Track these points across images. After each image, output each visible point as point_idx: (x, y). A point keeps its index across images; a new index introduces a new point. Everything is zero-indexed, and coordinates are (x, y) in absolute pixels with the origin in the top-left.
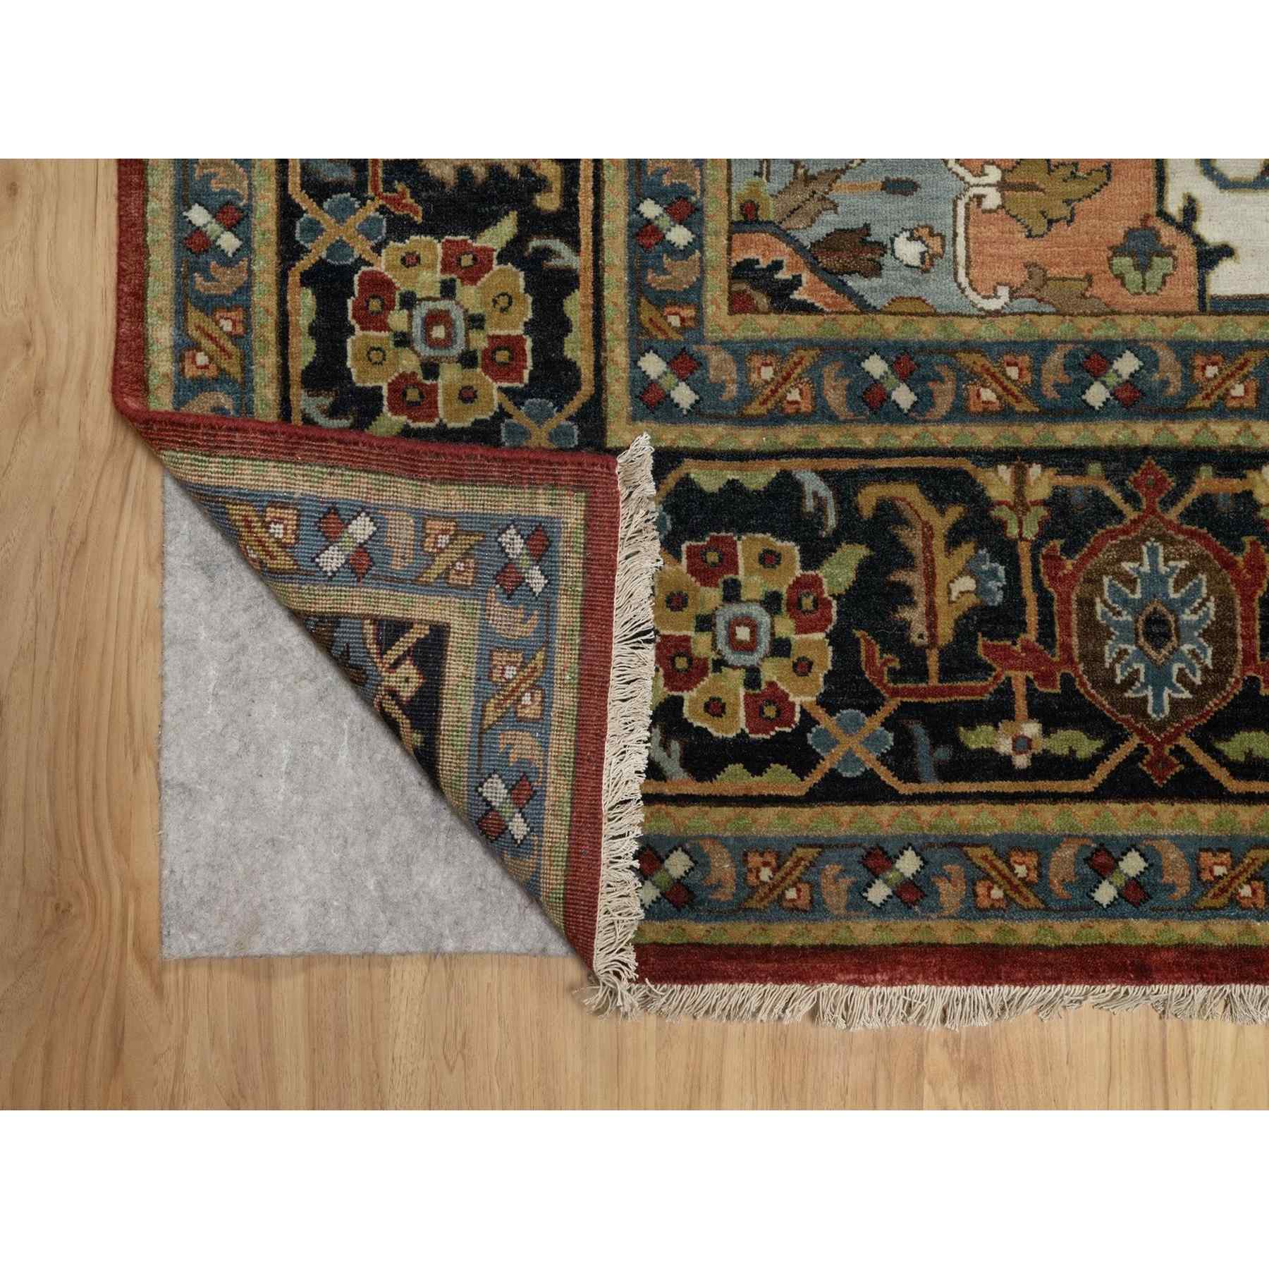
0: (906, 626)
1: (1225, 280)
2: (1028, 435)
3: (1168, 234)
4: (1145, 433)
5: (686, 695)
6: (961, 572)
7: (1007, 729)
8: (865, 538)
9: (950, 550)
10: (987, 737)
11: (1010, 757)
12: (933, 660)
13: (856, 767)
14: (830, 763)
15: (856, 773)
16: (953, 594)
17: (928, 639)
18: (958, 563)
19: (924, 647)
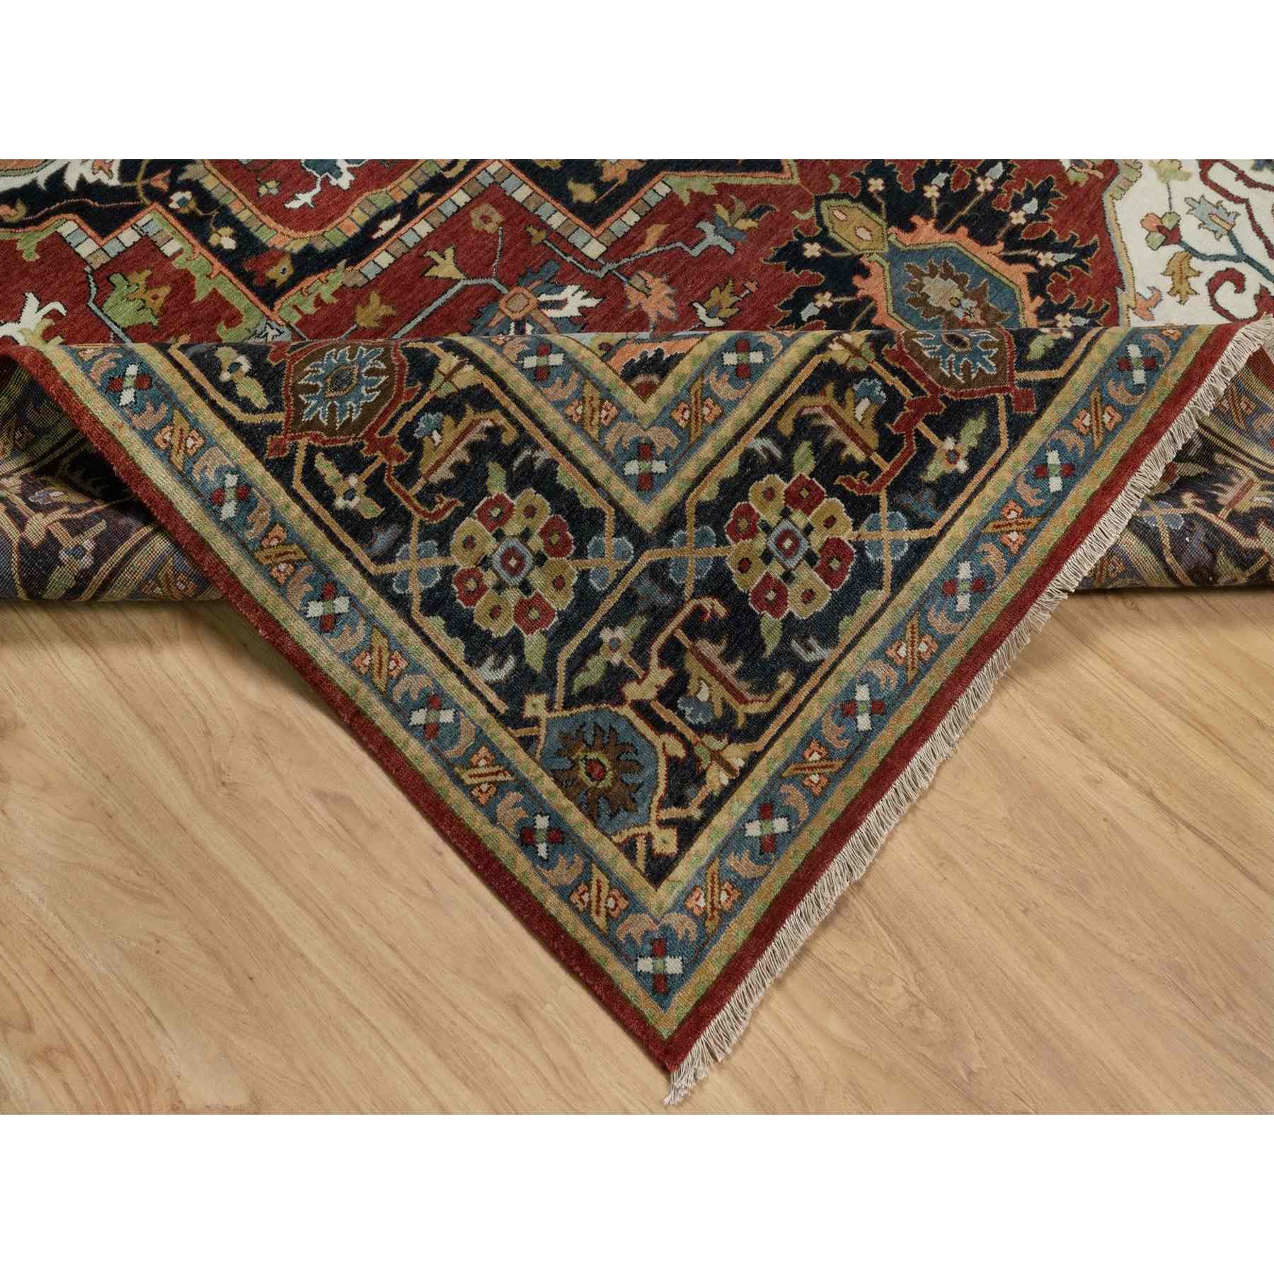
0: (851, 458)
5: (790, 608)
6: (856, 404)
7: (939, 457)
8: (802, 439)
9: (842, 402)
10: (935, 470)
11: (956, 470)
12: (877, 459)
13: (902, 546)
14: (888, 561)
15: (906, 549)
16: (860, 419)
17: (866, 453)
18: (850, 403)
19: (868, 458)
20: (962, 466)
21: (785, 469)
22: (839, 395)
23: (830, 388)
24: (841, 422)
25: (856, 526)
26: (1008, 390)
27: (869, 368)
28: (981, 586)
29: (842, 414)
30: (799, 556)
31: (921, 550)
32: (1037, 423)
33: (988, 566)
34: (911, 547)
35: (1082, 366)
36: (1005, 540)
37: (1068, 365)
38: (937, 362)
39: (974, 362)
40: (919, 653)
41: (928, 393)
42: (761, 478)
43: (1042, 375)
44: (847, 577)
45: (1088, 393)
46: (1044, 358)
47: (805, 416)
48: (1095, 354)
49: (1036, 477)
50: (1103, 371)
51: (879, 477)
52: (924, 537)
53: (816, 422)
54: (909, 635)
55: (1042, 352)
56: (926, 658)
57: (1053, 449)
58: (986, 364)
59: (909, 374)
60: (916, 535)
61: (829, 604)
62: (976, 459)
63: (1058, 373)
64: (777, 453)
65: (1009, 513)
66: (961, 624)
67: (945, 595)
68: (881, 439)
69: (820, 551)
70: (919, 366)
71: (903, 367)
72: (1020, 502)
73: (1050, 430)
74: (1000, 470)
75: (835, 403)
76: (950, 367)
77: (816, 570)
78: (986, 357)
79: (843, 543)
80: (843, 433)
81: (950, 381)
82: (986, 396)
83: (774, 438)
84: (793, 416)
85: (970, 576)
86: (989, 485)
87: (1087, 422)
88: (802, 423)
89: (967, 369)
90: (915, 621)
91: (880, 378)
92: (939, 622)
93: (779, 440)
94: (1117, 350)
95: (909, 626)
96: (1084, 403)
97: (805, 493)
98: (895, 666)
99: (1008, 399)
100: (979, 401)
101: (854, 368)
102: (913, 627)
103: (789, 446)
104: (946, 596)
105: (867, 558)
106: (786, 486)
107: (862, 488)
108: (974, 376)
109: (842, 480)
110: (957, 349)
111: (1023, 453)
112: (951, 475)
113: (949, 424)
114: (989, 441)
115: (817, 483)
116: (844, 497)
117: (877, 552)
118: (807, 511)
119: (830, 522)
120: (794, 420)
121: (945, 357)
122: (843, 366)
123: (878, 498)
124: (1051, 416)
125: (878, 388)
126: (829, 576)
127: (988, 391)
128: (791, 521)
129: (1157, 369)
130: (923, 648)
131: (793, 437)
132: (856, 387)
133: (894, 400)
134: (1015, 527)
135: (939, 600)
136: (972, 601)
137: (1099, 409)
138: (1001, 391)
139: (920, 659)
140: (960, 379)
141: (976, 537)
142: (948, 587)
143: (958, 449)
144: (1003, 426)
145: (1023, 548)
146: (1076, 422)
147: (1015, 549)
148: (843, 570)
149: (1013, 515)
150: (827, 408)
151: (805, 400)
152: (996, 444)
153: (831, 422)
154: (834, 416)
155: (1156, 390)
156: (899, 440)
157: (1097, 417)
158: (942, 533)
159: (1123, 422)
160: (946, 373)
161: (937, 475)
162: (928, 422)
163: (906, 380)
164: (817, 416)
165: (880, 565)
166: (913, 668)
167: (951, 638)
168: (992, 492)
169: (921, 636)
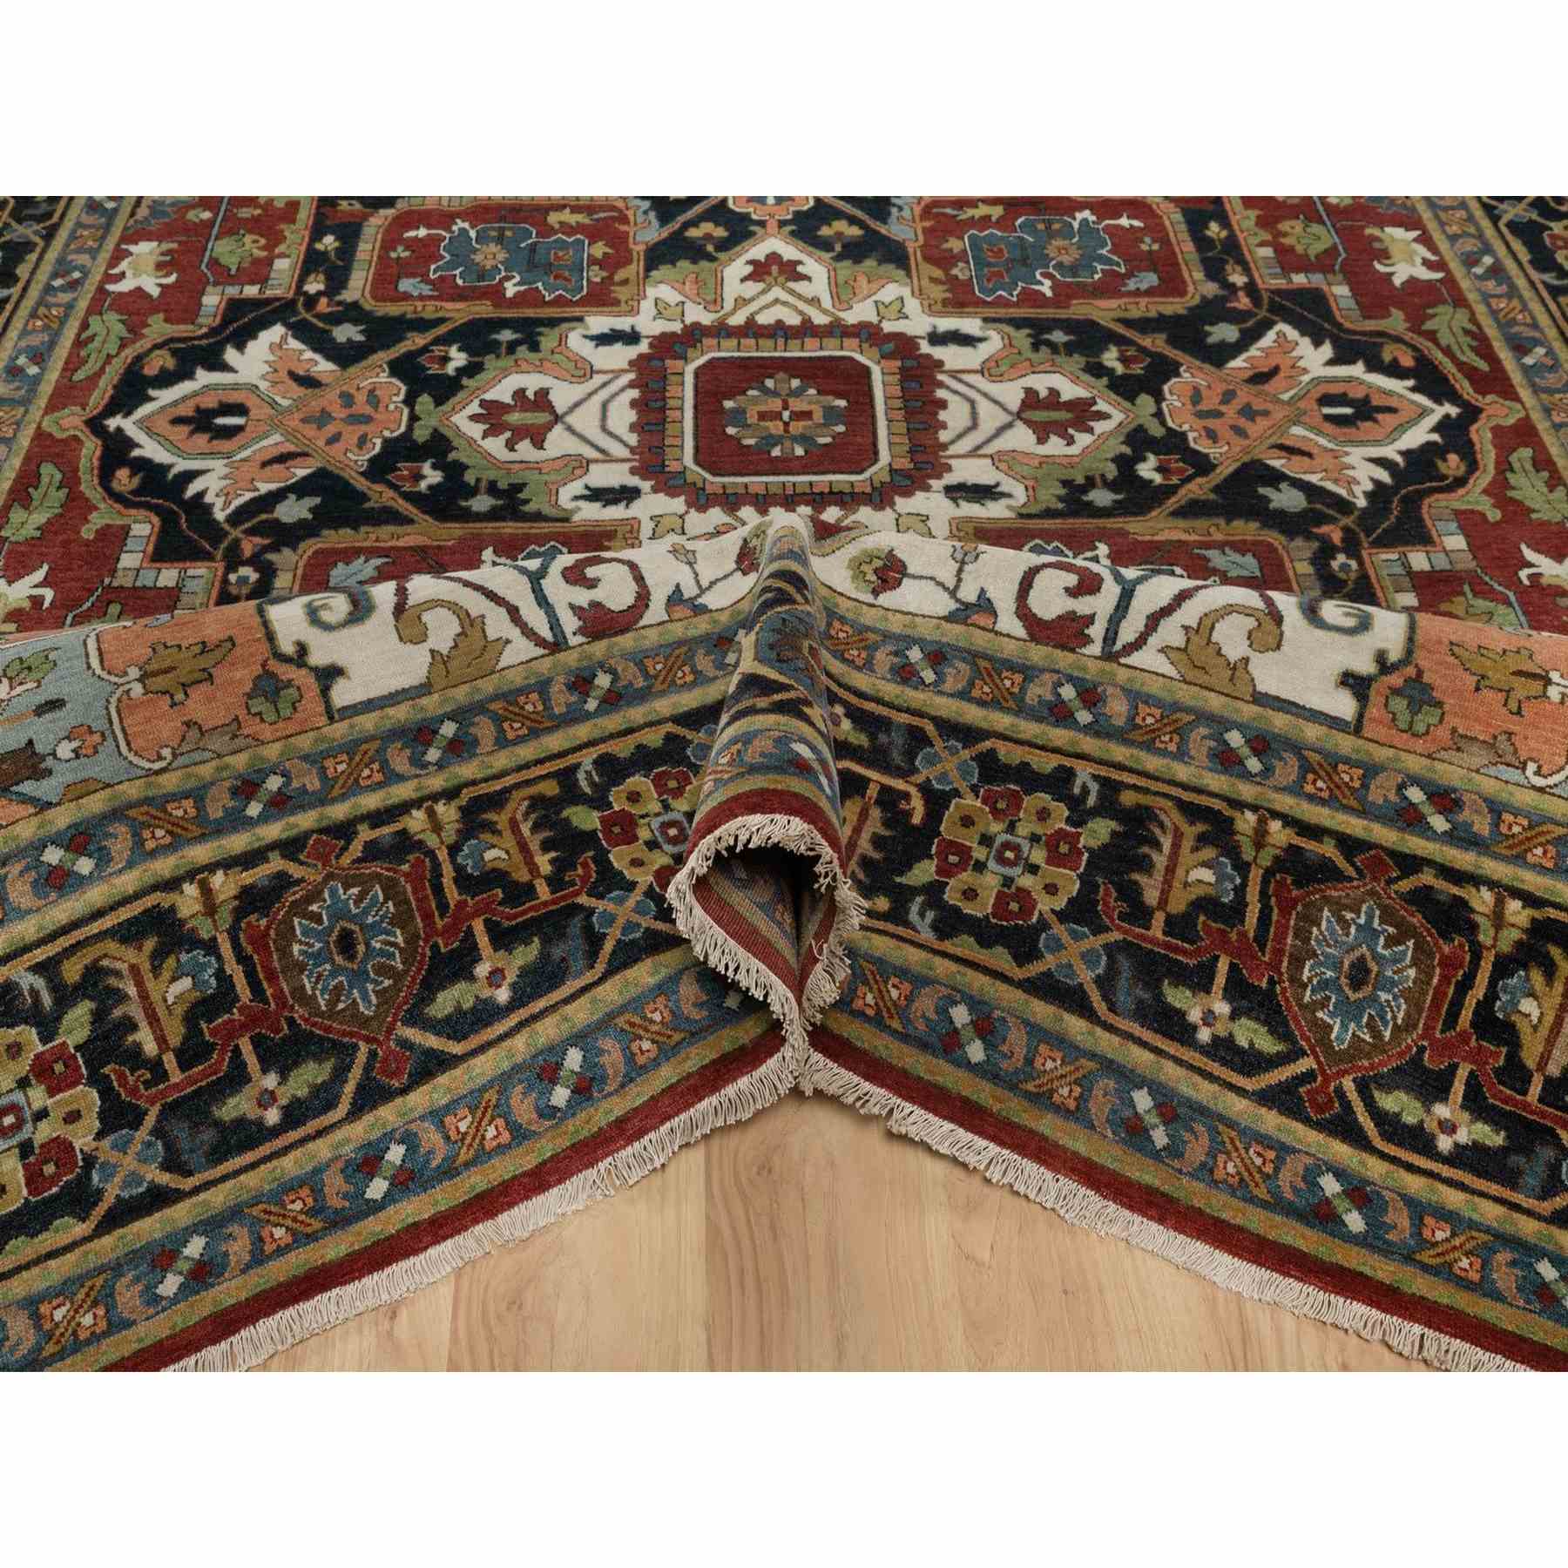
0: (138, 1046)
1: (343, 694)
2: (200, 853)
3: (286, 672)
4: (306, 820)
6: (174, 979)
7: (249, 1091)
8: (85, 996)
9: (156, 970)
10: (237, 1106)
11: (261, 1118)
12: (170, 1061)
13: (140, 1184)
14: (113, 1192)
15: (141, 1190)
16: (170, 1000)
17: (160, 1047)
18: (166, 975)
19: (159, 1056)
20: (272, 1116)
21: (48, 1027)
22: (158, 957)
23: (150, 944)
24: (144, 996)
25: (100, 1135)
26: (380, 1044)
27: (214, 939)
28: (203, 1274)
29: (150, 984)
30: (14, 1141)
31: (159, 1198)
32: (399, 1101)
33: (226, 1254)
34: (149, 1190)
35: (491, 1052)
36: (265, 1233)
37: (474, 1042)
38: (301, 968)
39: (351, 987)
40: (79, 1324)
41: (273, 1005)
42: (11, 1026)
43: (432, 1041)
44: (55, 1190)
45: (483, 1089)
46: (448, 1018)
47: (102, 968)
48: (520, 1043)
49: (359, 1168)
50: (517, 1069)
51: (161, 1086)
52: (173, 1185)
53: (113, 981)
54: (81, 1296)
55: (449, 1010)
56: (83, 1335)
57: (401, 1142)
58: (365, 997)
59: (259, 968)
60: (164, 1178)
61: (14, 1213)
62: (295, 1115)
63: (456, 1048)
64: (47, 1000)
65: (293, 1202)
66: (152, 1311)
67: (153, 1265)
68: (186, 1039)
69: (42, 1146)
70: (276, 964)
71: (256, 957)
72: (317, 1192)
73: (412, 1116)
74: (319, 1142)
75: (147, 966)
76: (317, 982)
77: (25, 1167)
78: (370, 987)
79: (73, 1149)
80: (140, 1010)
81: (307, 1001)
82: (346, 1040)
83: (50, 980)
84: (87, 961)
85: (197, 1256)
86: (292, 1156)
87: (463, 1127)
88: (94, 973)
89: (337, 992)
90: (99, 1281)
91: (219, 958)
92: (128, 1296)
93: (57, 987)
94: (551, 1049)
95: (89, 1284)
96: (473, 1100)
97: (59, 1067)
98: (38, 1326)
99: (372, 1055)
100: (333, 1042)
101: (193, 929)
102: (91, 1288)
103: (65, 997)
104: (154, 1267)
105: (90, 1179)
106: (41, 1048)
107: (134, 1092)
108: (341, 1006)
109: (114, 1071)
110: (339, 959)
111: (360, 1131)
112: (251, 1122)
113: (281, 1057)
114: (323, 1098)
115: (81, 1061)
116: (106, 1092)
117: (106, 1178)
118: (52, 1092)
119: (73, 1117)
120: (86, 967)
121: (316, 965)
122: (182, 923)
123: (146, 1113)
124: (419, 1099)
125: (211, 971)
126: (34, 1179)
127: (352, 1035)
128: (26, 1095)
129: (590, 1098)
130: (87, 1320)
131: (76, 987)
132: (184, 957)
133: (226, 994)
134: (289, 1222)
135: (144, 1268)
136: (182, 1287)
137: (488, 1116)
138: (368, 1040)
139: (75, 1333)
140: (322, 1003)
141: (235, 1213)
142: (163, 1256)
143: (278, 1093)
144: (349, 1088)
145: (281, 1251)
146: (449, 1120)
147: (269, 1248)
148: (53, 1180)
149: (298, 1206)
150: (134, 970)
151: (112, 946)
152: (331, 1105)
153: (132, 991)
154: (139, 984)
155: (570, 1125)
156: (210, 1048)
157: (480, 1123)
158: (196, 1190)
159: (508, 1146)
160: (308, 986)
161: (234, 1114)
162: (257, 1043)
163: (251, 975)
164: (118, 974)
165: (100, 1193)
166: (58, 1342)
167: (129, 1324)
168: (290, 1165)
169: (95, 1304)
